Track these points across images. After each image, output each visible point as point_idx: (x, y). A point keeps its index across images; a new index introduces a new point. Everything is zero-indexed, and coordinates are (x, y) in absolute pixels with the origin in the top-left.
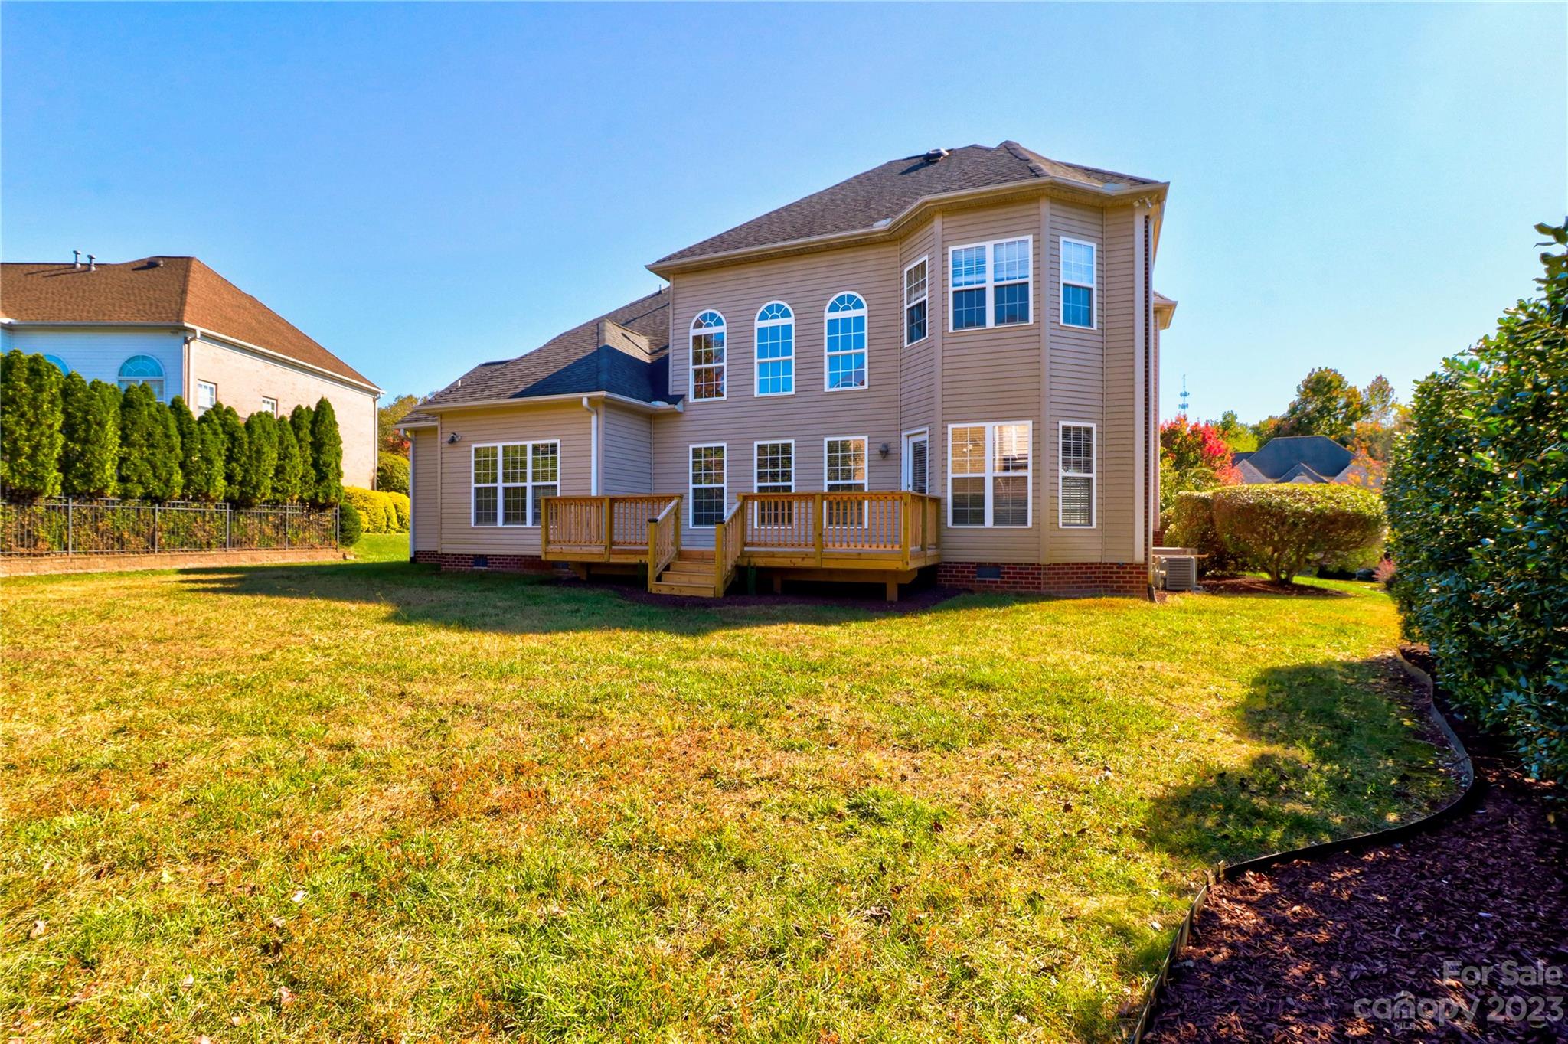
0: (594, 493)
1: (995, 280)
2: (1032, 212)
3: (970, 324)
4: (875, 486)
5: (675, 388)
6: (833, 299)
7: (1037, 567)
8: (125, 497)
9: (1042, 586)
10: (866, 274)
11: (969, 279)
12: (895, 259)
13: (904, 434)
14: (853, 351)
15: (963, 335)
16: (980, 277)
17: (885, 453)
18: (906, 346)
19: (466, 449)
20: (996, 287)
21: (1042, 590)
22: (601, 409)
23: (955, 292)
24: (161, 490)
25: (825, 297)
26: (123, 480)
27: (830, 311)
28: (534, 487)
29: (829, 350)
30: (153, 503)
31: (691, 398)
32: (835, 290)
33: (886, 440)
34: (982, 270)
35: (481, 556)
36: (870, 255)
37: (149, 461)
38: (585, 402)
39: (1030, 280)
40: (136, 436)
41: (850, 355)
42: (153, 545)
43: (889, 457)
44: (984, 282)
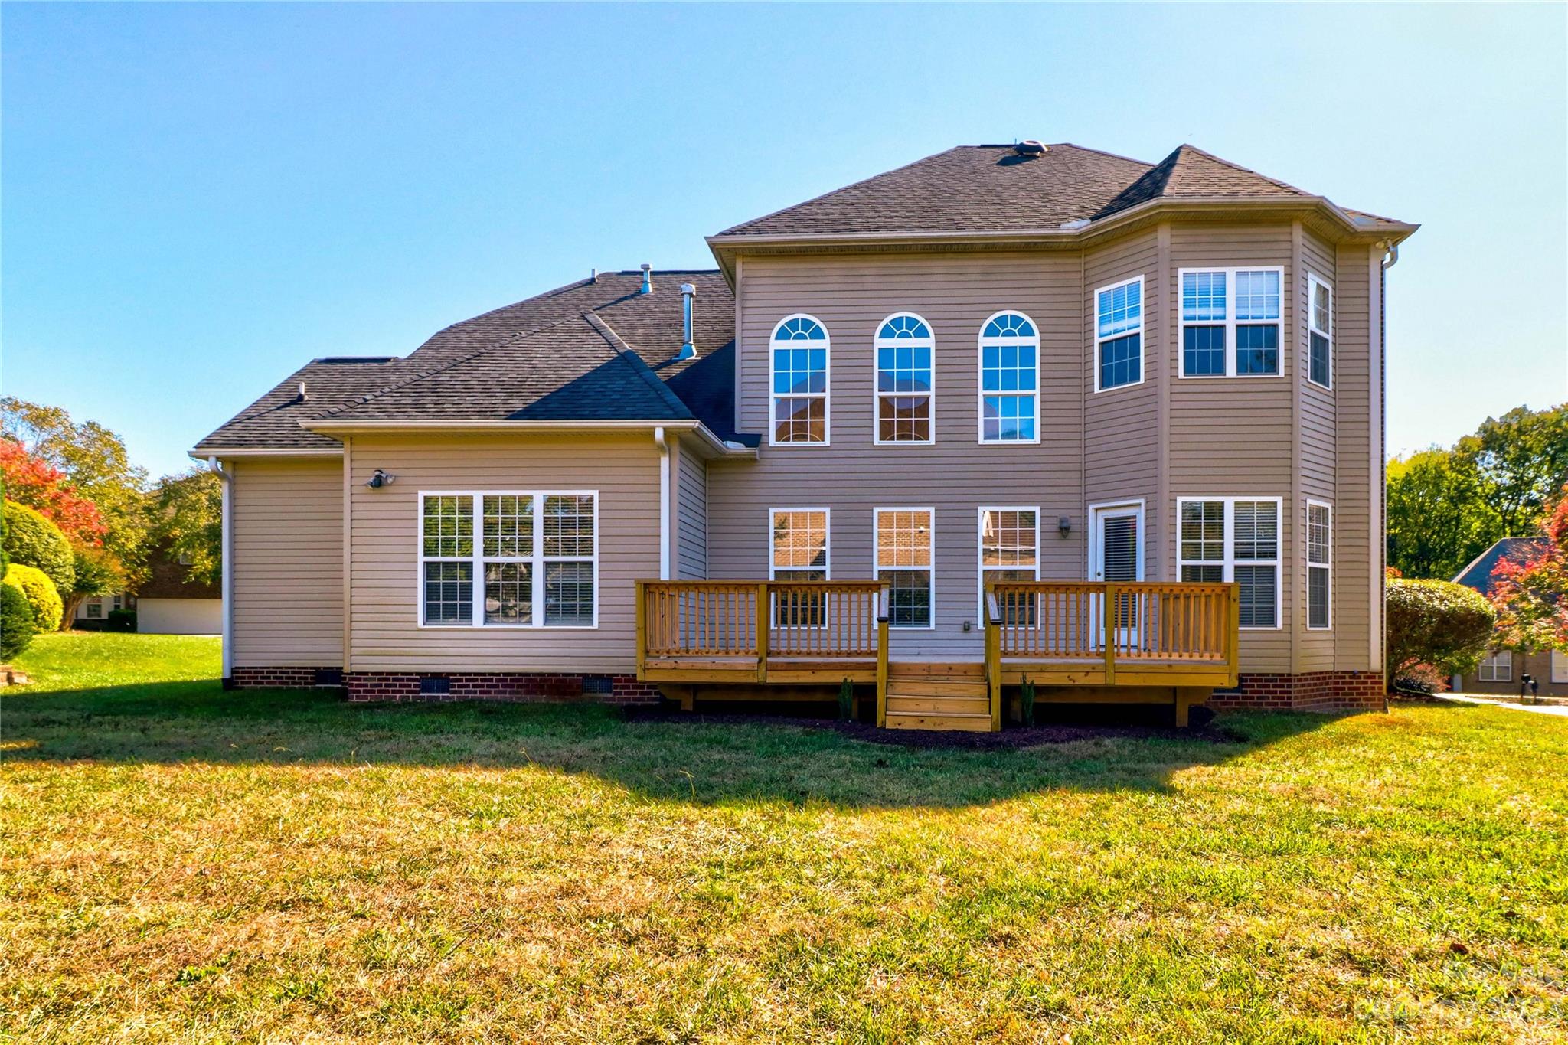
0: (665, 576)
1: (1238, 318)
2: (1282, 238)
3: (1204, 370)
4: (1052, 574)
5: (746, 424)
6: (991, 319)
7: (1287, 678)
9: (1293, 701)
10: (1036, 291)
11: (1203, 311)
12: (1078, 276)
13: (1091, 507)
14: (1018, 392)
15: (1196, 383)
16: (1219, 312)
17: (1064, 530)
18: (1097, 390)
19: (411, 498)
20: (1238, 326)
21: (1294, 707)
22: (676, 448)
23: (1186, 327)
25: (979, 315)
27: (986, 335)
28: (547, 565)
29: (985, 388)
31: (772, 441)
32: (997, 307)
33: (1063, 513)
34: (1222, 303)
35: (436, 676)
36: (1043, 264)
38: (659, 434)
39: (1281, 322)
41: (1015, 396)
43: (1071, 536)
44: (1224, 318)
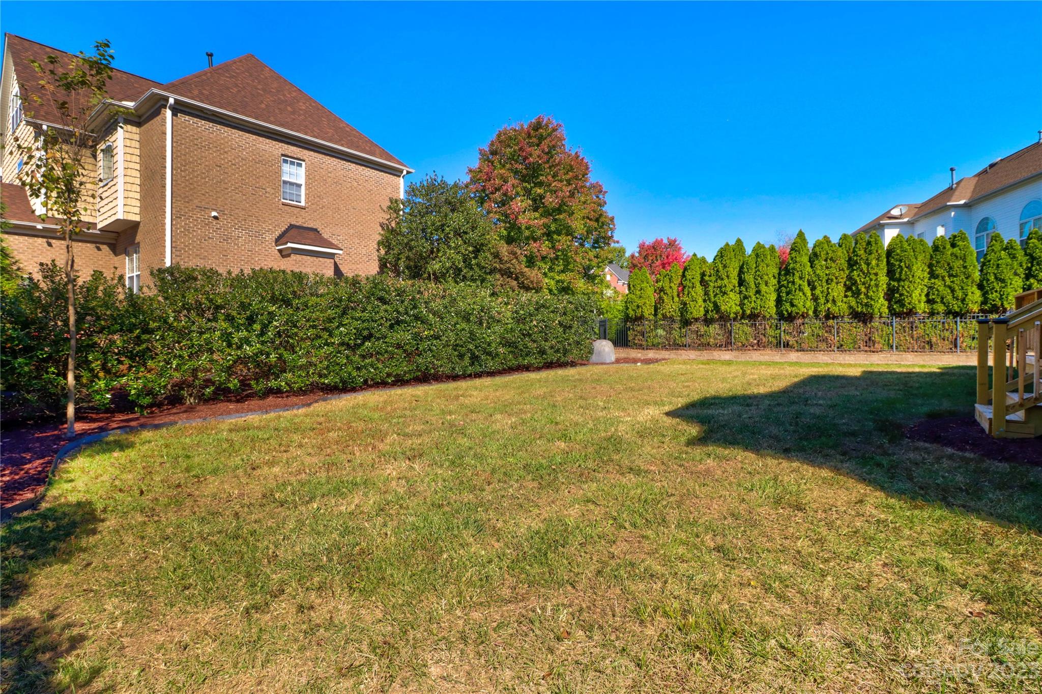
8: (932, 314)
24: (958, 307)
26: (930, 301)
30: (955, 317)
37: (950, 287)
40: (940, 271)
42: (956, 347)
